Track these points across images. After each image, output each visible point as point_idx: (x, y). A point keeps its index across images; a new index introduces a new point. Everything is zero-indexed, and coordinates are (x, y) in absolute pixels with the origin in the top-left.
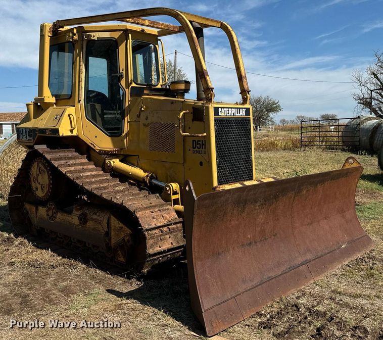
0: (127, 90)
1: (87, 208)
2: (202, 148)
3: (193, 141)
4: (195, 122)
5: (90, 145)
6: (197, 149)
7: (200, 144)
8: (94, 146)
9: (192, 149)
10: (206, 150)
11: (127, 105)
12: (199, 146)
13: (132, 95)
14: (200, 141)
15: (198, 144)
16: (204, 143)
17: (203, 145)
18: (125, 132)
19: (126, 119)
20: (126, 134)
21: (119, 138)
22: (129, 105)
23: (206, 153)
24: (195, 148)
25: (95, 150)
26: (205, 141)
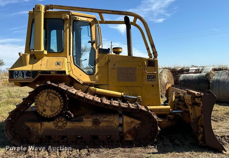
0: (96, 50)
1: (95, 116)
2: (154, 79)
3: (148, 76)
4: (149, 67)
5: (77, 80)
6: (150, 79)
7: (152, 77)
8: (80, 81)
9: (147, 79)
10: (156, 79)
11: (97, 58)
12: (151, 78)
13: (99, 52)
14: (152, 75)
15: (151, 77)
16: (154, 76)
17: (154, 77)
18: (96, 72)
19: (96, 65)
20: (97, 73)
21: (93, 75)
22: (98, 58)
23: (156, 80)
24: (149, 79)
25: (79, 83)
26: (155, 75)
